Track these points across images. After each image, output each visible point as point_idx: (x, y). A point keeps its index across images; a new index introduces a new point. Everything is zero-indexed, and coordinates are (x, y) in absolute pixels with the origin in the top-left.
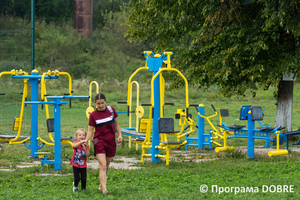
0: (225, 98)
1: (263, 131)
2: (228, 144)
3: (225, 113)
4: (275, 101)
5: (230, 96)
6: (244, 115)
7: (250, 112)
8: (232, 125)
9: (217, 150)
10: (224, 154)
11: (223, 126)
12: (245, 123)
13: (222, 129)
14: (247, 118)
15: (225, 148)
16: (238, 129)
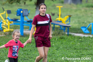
0: (10, 4)
1: (28, 22)
2: (10, 28)
3: (9, 12)
4: (35, 7)
5: (12, 3)
6: (19, 13)
7: (22, 12)
8: (13, 18)
9: (4, 31)
10: (8, 33)
11: (8, 19)
12: (19, 17)
13: (7, 20)
14: (20, 15)
15: (8, 30)
16: (15, 20)
